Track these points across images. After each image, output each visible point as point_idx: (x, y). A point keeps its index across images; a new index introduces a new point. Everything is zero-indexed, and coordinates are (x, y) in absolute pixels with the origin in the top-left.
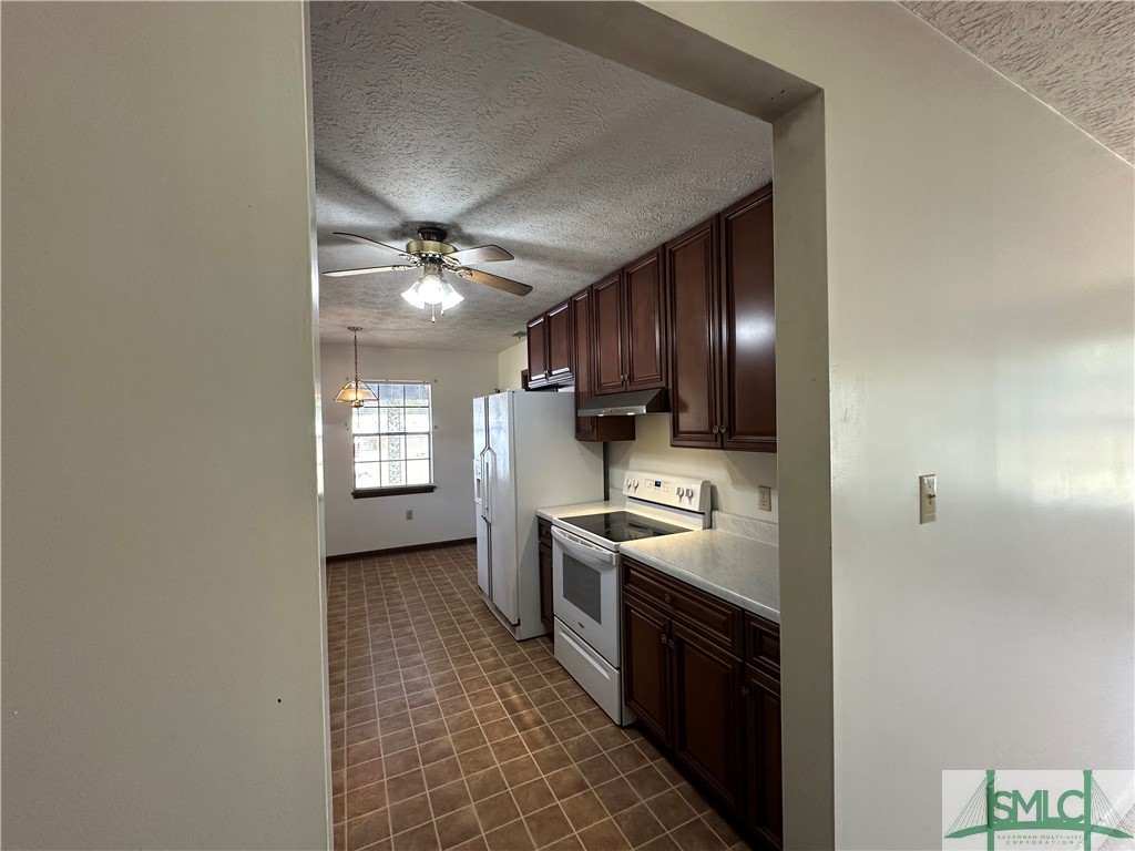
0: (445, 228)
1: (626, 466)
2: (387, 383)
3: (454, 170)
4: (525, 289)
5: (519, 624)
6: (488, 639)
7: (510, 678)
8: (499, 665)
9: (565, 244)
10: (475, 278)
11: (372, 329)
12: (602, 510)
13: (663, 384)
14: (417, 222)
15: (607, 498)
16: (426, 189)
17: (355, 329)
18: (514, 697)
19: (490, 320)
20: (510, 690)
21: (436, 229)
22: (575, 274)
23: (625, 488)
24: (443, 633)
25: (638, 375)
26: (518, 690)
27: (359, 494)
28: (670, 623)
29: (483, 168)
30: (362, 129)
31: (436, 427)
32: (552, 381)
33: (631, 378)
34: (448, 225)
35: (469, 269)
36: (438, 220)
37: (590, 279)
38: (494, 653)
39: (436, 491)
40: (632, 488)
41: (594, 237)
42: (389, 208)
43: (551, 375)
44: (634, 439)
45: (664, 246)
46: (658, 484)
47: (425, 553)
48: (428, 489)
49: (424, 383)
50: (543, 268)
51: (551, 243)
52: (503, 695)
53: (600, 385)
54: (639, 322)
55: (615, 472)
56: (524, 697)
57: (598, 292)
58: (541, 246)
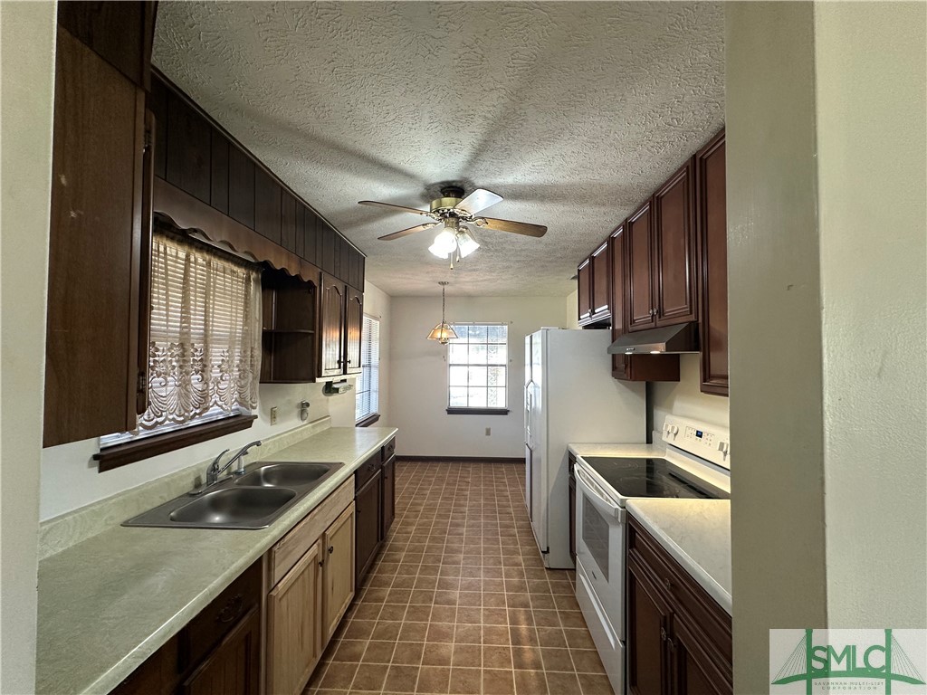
0: (459, 185)
1: (670, 409)
2: (474, 324)
3: (436, 125)
4: (539, 230)
5: (548, 552)
6: (521, 558)
7: (526, 606)
8: (521, 588)
9: (576, 179)
10: (490, 227)
11: (456, 283)
12: (642, 453)
13: (693, 318)
14: (435, 184)
15: (649, 440)
16: (425, 151)
17: (443, 284)
18: (523, 627)
19: (543, 266)
20: (522, 617)
21: (453, 187)
22: (603, 209)
23: (665, 433)
24: (487, 540)
25: (669, 310)
26: (529, 621)
27: (452, 411)
28: (672, 617)
29: (458, 114)
30: (348, 108)
31: (511, 361)
32: (596, 318)
33: (661, 312)
34: (461, 182)
35: (483, 218)
36: (450, 179)
37: (623, 213)
38: (521, 574)
39: (510, 414)
40: (672, 435)
41: (605, 164)
42: (408, 176)
43: (594, 313)
44: (679, 380)
45: (694, 156)
46: (699, 434)
47: (499, 465)
48: (504, 412)
49: (502, 324)
50: (566, 208)
51: (562, 181)
52: (514, 621)
53: (633, 321)
54: (669, 249)
55: (659, 414)
56: (531, 631)
57: (631, 223)
58: (553, 186)
